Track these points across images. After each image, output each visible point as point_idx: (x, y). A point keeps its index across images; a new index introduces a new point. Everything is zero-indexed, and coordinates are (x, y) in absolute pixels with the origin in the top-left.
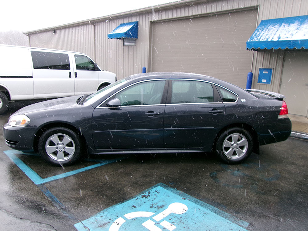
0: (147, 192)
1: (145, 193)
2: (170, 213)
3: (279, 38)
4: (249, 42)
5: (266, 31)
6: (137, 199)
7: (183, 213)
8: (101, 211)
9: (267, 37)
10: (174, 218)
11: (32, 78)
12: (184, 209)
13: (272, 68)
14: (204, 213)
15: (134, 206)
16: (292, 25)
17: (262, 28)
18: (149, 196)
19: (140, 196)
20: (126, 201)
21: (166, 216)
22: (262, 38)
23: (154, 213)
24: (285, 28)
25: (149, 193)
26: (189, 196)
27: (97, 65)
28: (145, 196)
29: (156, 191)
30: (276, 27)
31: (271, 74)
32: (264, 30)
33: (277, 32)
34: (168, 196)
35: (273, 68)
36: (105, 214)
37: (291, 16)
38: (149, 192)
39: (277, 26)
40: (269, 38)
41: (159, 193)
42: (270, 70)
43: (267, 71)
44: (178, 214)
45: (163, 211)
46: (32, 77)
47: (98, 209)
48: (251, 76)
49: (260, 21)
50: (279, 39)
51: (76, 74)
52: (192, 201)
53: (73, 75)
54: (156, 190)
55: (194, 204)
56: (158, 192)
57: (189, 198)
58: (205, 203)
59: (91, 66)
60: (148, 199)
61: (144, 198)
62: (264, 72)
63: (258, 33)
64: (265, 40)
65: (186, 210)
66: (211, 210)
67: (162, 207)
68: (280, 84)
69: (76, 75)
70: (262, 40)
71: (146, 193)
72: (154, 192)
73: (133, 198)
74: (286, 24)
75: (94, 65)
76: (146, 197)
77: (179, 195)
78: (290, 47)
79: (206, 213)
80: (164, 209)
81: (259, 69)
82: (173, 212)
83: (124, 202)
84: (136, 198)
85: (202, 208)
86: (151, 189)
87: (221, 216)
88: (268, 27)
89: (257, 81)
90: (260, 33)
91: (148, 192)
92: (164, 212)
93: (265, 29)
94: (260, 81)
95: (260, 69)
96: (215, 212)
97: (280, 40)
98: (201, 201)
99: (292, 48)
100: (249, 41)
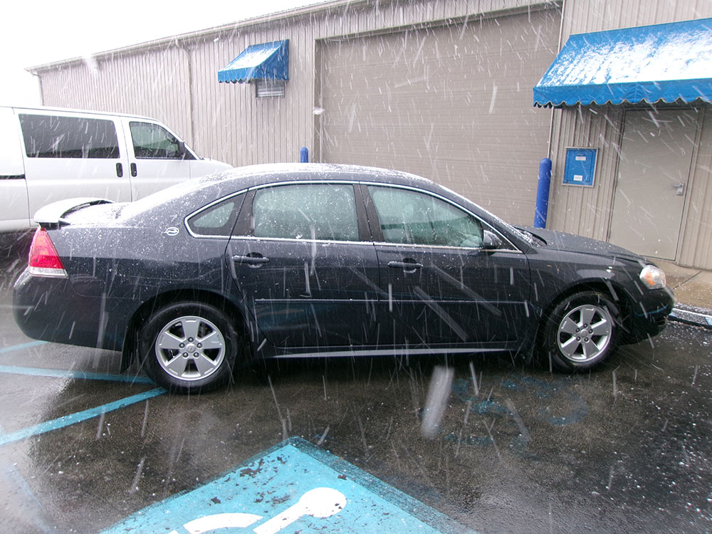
0: (257, 462)
1: (251, 464)
2: (301, 515)
3: (608, 78)
4: (539, 88)
5: (580, 64)
6: (229, 479)
7: (333, 513)
8: (130, 516)
9: (581, 76)
10: (308, 530)
11: (23, 180)
12: (337, 505)
13: (596, 148)
14: (385, 514)
15: (216, 501)
16: (638, 47)
17: (571, 57)
18: (259, 470)
19: (238, 471)
20: (199, 487)
21: (289, 524)
22: (569, 79)
23: (260, 518)
24: (623, 55)
25: (261, 463)
26: (357, 470)
27: (186, 146)
28: (248, 472)
29: (279, 459)
30: (601, 52)
31: (592, 162)
32: (575, 62)
33: (603, 63)
34: (306, 470)
35: (599, 149)
36: (137, 524)
37: (637, 25)
38: (262, 460)
39: (604, 50)
40: (585, 77)
41: (284, 463)
42: (590, 154)
43: (584, 156)
44: (318, 519)
45: (284, 509)
46: (23, 177)
47: (125, 509)
48: (548, 166)
49: (566, 38)
50: (607, 81)
51: (134, 167)
52: (361, 483)
53: (127, 169)
54: (280, 456)
55: (363, 492)
56: (284, 461)
57: (355, 474)
58: (391, 488)
59: (173, 148)
60: (255, 480)
61: (247, 476)
62: (577, 158)
63: (561, 69)
64: (576, 82)
65: (340, 508)
66: (403, 505)
67: (285, 499)
68: (615, 184)
69: (136, 170)
70: (570, 83)
71: (253, 463)
72: (274, 461)
73: (219, 476)
74: (624, 43)
75: (179, 147)
76: (250, 475)
77: (333, 467)
78: (632, 99)
79: (388, 514)
80: (289, 506)
81: (565, 150)
82: (309, 513)
83: (193, 489)
84: (227, 477)
85: (380, 501)
86: (269, 452)
87: (423, 521)
88: (585, 52)
89: (563, 179)
90: (566, 69)
91: (259, 461)
92: (285, 514)
93: (577, 58)
94: (568, 179)
95: (569, 151)
96: (411, 511)
97: (611, 82)
98: (382, 483)
99: (636, 100)
100: (539, 85)
